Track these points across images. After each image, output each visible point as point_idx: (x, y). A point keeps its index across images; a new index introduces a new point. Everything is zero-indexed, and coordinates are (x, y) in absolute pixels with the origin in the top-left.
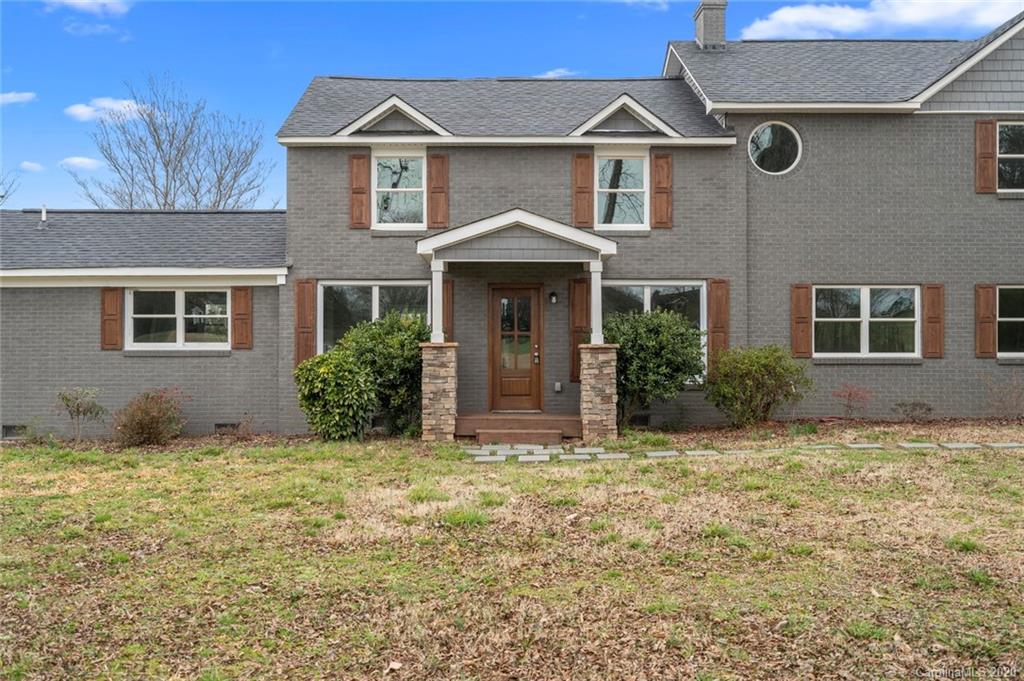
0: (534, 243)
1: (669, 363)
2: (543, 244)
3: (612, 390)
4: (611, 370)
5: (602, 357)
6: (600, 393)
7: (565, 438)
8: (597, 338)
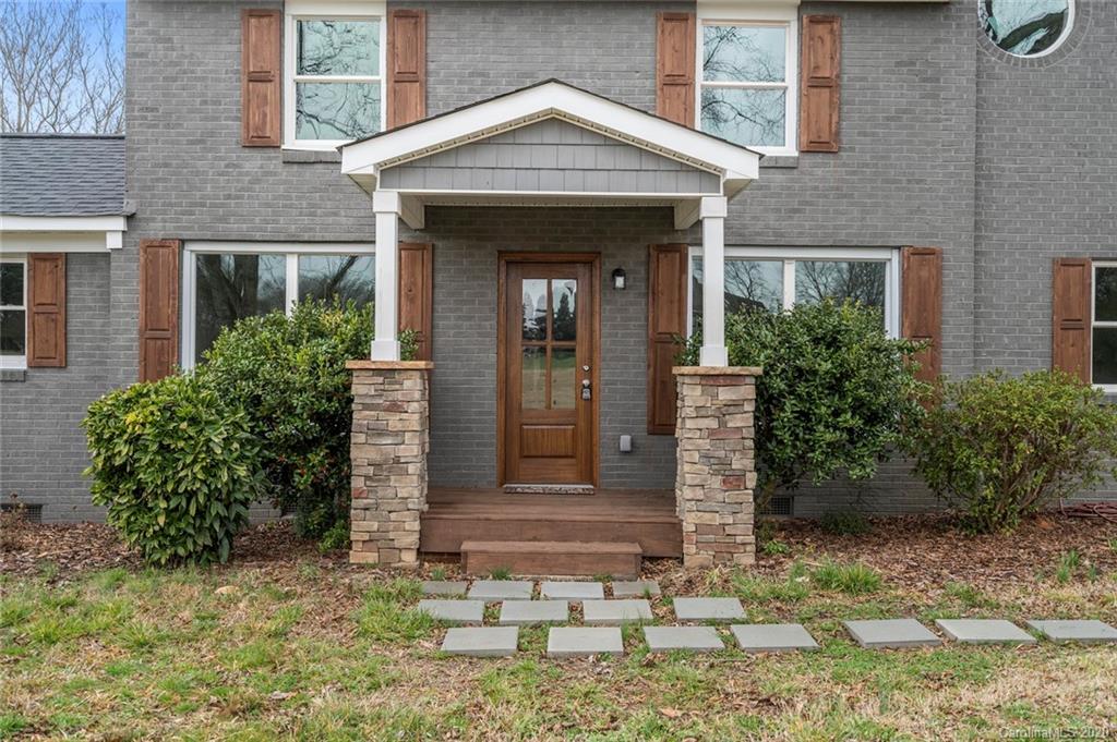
0: (587, 156)
1: (858, 406)
2: (605, 158)
3: (744, 462)
4: (744, 421)
5: (725, 394)
6: (721, 467)
7: (648, 562)
8: (714, 355)
